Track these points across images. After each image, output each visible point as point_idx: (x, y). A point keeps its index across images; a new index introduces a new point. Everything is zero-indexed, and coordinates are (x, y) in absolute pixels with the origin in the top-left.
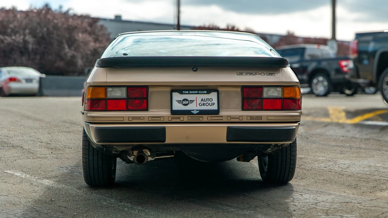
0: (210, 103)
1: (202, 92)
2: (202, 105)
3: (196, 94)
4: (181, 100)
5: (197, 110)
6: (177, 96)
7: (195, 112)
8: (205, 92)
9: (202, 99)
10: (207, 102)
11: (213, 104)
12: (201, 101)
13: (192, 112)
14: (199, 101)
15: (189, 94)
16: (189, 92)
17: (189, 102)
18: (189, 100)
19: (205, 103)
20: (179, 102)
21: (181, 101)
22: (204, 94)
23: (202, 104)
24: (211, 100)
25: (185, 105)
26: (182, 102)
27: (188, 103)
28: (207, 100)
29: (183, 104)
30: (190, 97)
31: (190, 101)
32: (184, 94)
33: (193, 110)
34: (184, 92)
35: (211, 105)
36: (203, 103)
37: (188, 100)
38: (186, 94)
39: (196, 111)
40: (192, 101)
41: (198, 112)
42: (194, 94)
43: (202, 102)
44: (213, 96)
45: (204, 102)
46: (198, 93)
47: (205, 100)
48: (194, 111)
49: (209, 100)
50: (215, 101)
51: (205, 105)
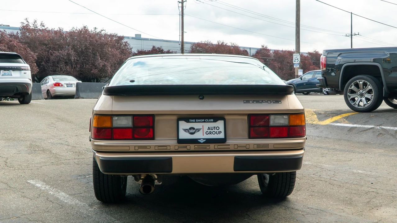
0: (216, 132)
1: (209, 120)
2: (208, 133)
3: (202, 122)
4: (188, 128)
5: (204, 139)
6: (183, 125)
7: (201, 141)
8: (212, 120)
9: (209, 127)
10: (214, 130)
11: (220, 132)
12: (208, 129)
13: (199, 141)
14: (206, 130)
15: (196, 122)
16: (195, 121)
17: (196, 131)
18: (196, 128)
19: (212, 131)
20: (185, 130)
21: (187, 129)
22: (211, 122)
23: (209, 132)
24: (218, 128)
25: (192, 134)
26: (189, 131)
27: (195, 132)
28: (214, 128)
29: (189, 133)
30: (196, 125)
31: (197, 129)
32: (191, 122)
33: (200, 139)
34: (190, 120)
35: (217, 133)
36: (210, 132)
37: (195, 129)
38: (192, 122)
39: (203, 140)
40: (198, 130)
41: (205, 140)
42: (200, 122)
43: (209, 131)
44: (220, 124)
45: (211, 131)
46: (204, 122)
47: (212, 129)
48: (201, 140)
49: (215, 128)
50: (222, 129)
51: (212, 133)
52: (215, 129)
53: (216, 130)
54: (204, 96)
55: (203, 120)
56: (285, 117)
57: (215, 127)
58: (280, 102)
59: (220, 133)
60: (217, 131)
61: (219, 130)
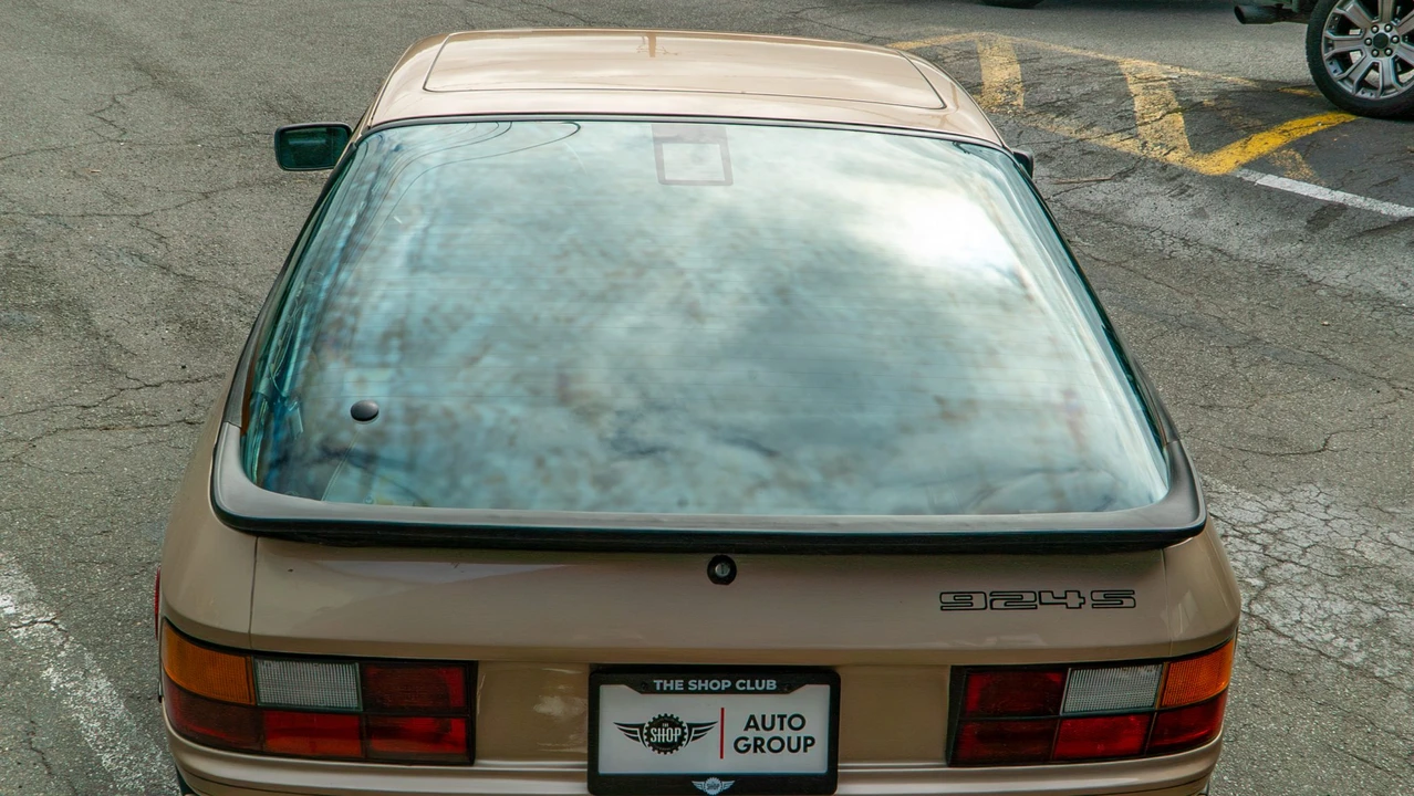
0: (789, 739)
1: (753, 685)
2: (748, 746)
3: (720, 692)
4: (646, 719)
5: (723, 777)
6: (621, 705)
7: (710, 787)
8: (771, 684)
9: (752, 717)
10: (776, 732)
11: (809, 742)
12: (748, 727)
13: (699, 785)
14: (735, 729)
15: (686, 691)
16: (686, 685)
17: (684, 734)
18: (685, 720)
19: (766, 736)
20: (632, 730)
21: (641, 726)
22: (765, 692)
23: (751, 742)
24: (797, 722)
25: (666, 747)
26: (649, 735)
27: (681, 739)
28: (778, 721)
29: (651, 744)
30: (689, 708)
31: (691, 726)
32: (662, 692)
33: (704, 777)
34: (658, 682)
35: (794, 747)
36: (756, 739)
37: (680, 725)
38: (669, 692)
39: (716, 781)
40: (698, 730)
41: (727, 784)
42: (710, 692)
43: (752, 734)
44: (811, 703)
45: (762, 733)
46: (732, 690)
47: (768, 725)
48: (711, 781)
49: (786, 720)
50: (817, 727)
51: (765, 747)
52: (782, 728)
53: (787, 733)
54: (737, 559)
55: (726, 684)
56: (1145, 673)
57: (782, 717)
58: (1127, 602)
59: (806, 746)
60: (794, 735)
61: (803, 733)
